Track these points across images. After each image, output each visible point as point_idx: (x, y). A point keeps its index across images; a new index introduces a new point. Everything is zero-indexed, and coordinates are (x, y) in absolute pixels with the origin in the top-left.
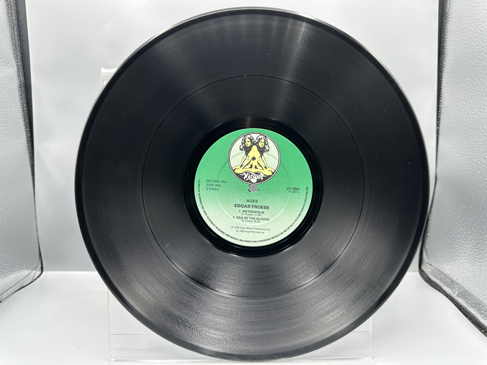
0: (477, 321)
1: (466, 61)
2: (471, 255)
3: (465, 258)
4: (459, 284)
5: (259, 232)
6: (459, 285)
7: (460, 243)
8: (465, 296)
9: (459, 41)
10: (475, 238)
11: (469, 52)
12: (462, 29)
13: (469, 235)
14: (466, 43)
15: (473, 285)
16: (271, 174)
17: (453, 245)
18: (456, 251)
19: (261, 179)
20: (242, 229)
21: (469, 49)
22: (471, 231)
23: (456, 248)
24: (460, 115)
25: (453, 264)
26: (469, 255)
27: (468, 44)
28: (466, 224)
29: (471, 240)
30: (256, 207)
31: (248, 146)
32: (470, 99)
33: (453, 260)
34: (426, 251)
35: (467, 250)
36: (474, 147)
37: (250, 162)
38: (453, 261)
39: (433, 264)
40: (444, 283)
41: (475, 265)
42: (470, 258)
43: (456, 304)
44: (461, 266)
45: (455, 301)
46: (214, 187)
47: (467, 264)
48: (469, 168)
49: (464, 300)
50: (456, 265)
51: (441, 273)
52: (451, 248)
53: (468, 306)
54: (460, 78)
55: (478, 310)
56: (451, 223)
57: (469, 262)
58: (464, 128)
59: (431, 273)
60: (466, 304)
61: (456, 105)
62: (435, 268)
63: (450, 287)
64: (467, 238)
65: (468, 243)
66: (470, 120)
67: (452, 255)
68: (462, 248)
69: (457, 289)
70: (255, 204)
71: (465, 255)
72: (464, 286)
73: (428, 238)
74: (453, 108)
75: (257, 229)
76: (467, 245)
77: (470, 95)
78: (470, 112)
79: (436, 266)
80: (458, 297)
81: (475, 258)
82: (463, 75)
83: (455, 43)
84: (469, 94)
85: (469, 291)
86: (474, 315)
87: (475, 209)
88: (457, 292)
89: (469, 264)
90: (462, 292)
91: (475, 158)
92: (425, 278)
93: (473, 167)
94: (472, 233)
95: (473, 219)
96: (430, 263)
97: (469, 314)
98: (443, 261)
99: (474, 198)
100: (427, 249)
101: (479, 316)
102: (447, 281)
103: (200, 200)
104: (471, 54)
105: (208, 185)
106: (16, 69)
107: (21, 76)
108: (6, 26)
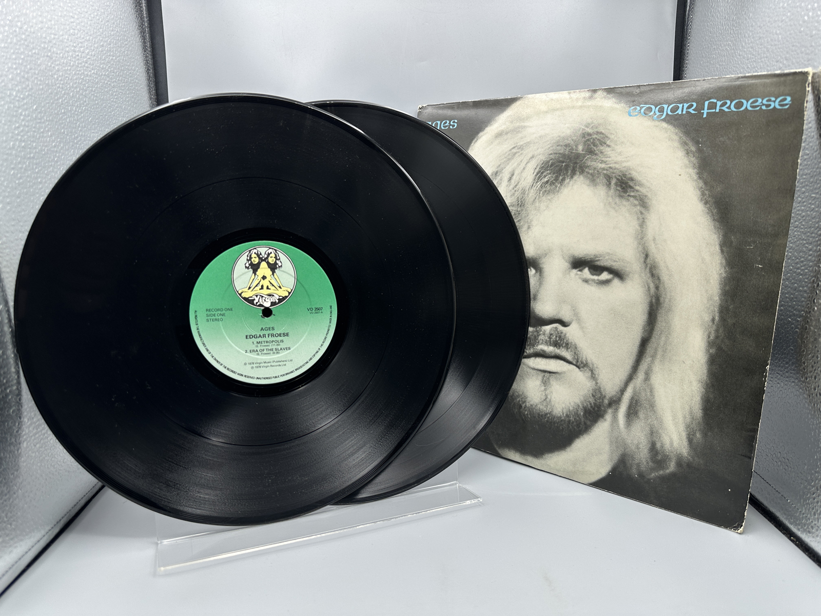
5: (280, 365)
16: (287, 294)
19: (276, 302)
20: (258, 365)
30: (272, 335)
31: (256, 263)
37: (260, 282)
46: (217, 317)
70: (271, 332)
75: (277, 362)
103: (200, 335)
105: (207, 315)
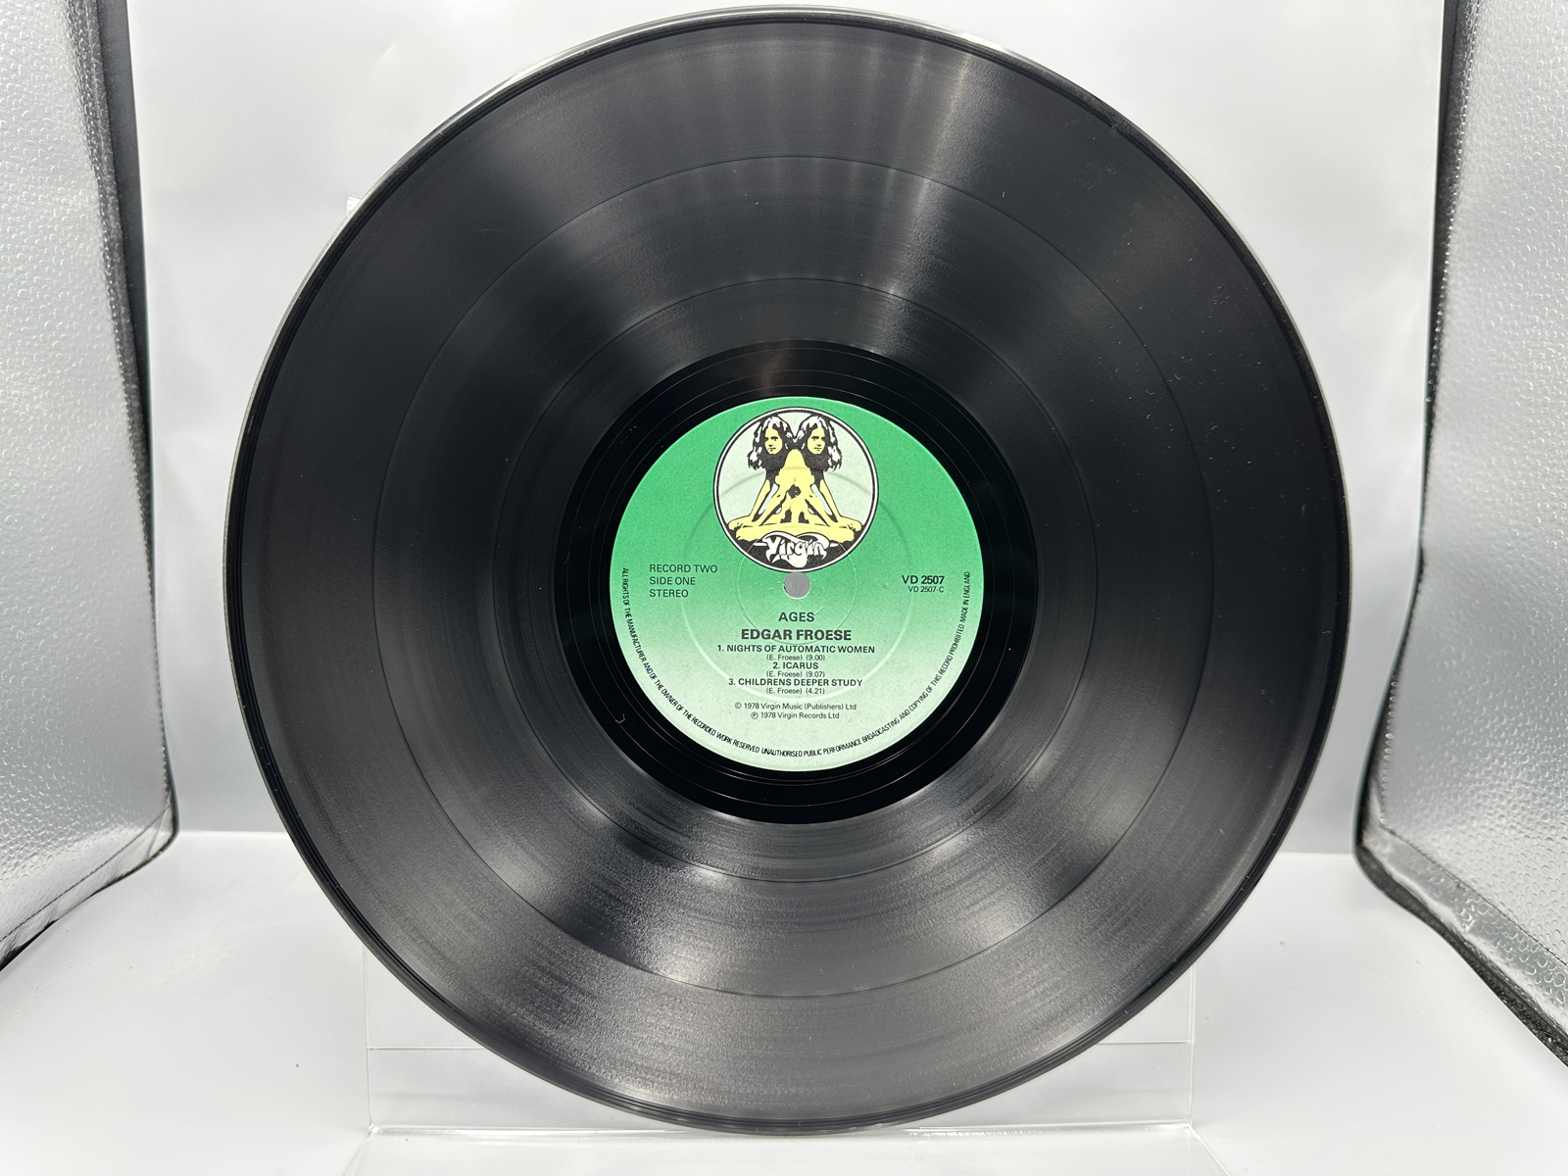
0: (1533, 1010)
1: (1524, 189)
2: (1522, 805)
3: (1501, 812)
4: (1479, 895)
6: (1481, 899)
7: (1488, 765)
8: (1496, 930)
9: (1503, 123)
10: (1534, 750)
11: (1536, 158)
12: (1514, 84)
13: (1515, 743)
14: (1526, 132)
15: (1523, 898)
17: (1466, 771)
18: (1472, 792)
21: (1535, 148)
22: (1525, 727)
23: (1475, 783)
24: (1500, 361)
25: (1463, 833)
26: (1515, 806)
27: (1533, 134)
28: (1509, 706)
29: (1524, 758)
32: (1535, 311)
33: (1464, 818)
34: (1380, 789)
35: (1507, 790)
36: (1542, 464)
38: (1463, 822)
39: (1398, 832)
40: (1434, 889)
41: (1533, 834)
42: (1519, 814)
43: (1467, 955)
44: (1487, 837)
45: (1465, 946)
47: (1506, 832)
48: (1522, 529)
49: (1495, 945)
50: (1474, 834)
51: (1424, 858)
52: (1457, 781)
53: (1507, 964)
54: (1503, 244)
55: (1536, 974)
56: (1460, 703)
57: (1512, 827)
58: (1512, 404)
59: (1393, 859)
60: (1499, 958)
61: (1489, 328)
62: (1407, 842)
63: (1451, 902)
64: (1510, 750)
65: (1513, 766)
66: (1533, 377)
67: (1462, 804)
68: (1492, 782)
69: (1473, 910)
71: (1503, 803)
72: (1496, 901)
73: (1387, 747)
74: (1478, 336)
76: (1509, 774)
77: (1535, 298)
78: (1534, 353)
79: (1411, 835)
80: (1477, 935)
81: (1532, 813)
82: (1515, 233)
83: (1492, 128)
84: (1530, 294)
85: (1511, 916)
86: (1523, 991)
87: (1537, 662)
88: (1474, 918)
89: (1513, 832)
90: (1488, 918)
91: (1545, 500)
92: (1374, 875)
93: (1536, 526)
94: (1526, 736)
95: (1529, 691)
96: (1390, 827)
97: (1510, 988)
98: (1433, 821)
99: (1535, 625)
100: (1384, 782)
101: (1540, 994)
102: (1443, 884)
104: (1543, 167)
106: (95, 195)
107: (111, 217)
108: (67, 57)
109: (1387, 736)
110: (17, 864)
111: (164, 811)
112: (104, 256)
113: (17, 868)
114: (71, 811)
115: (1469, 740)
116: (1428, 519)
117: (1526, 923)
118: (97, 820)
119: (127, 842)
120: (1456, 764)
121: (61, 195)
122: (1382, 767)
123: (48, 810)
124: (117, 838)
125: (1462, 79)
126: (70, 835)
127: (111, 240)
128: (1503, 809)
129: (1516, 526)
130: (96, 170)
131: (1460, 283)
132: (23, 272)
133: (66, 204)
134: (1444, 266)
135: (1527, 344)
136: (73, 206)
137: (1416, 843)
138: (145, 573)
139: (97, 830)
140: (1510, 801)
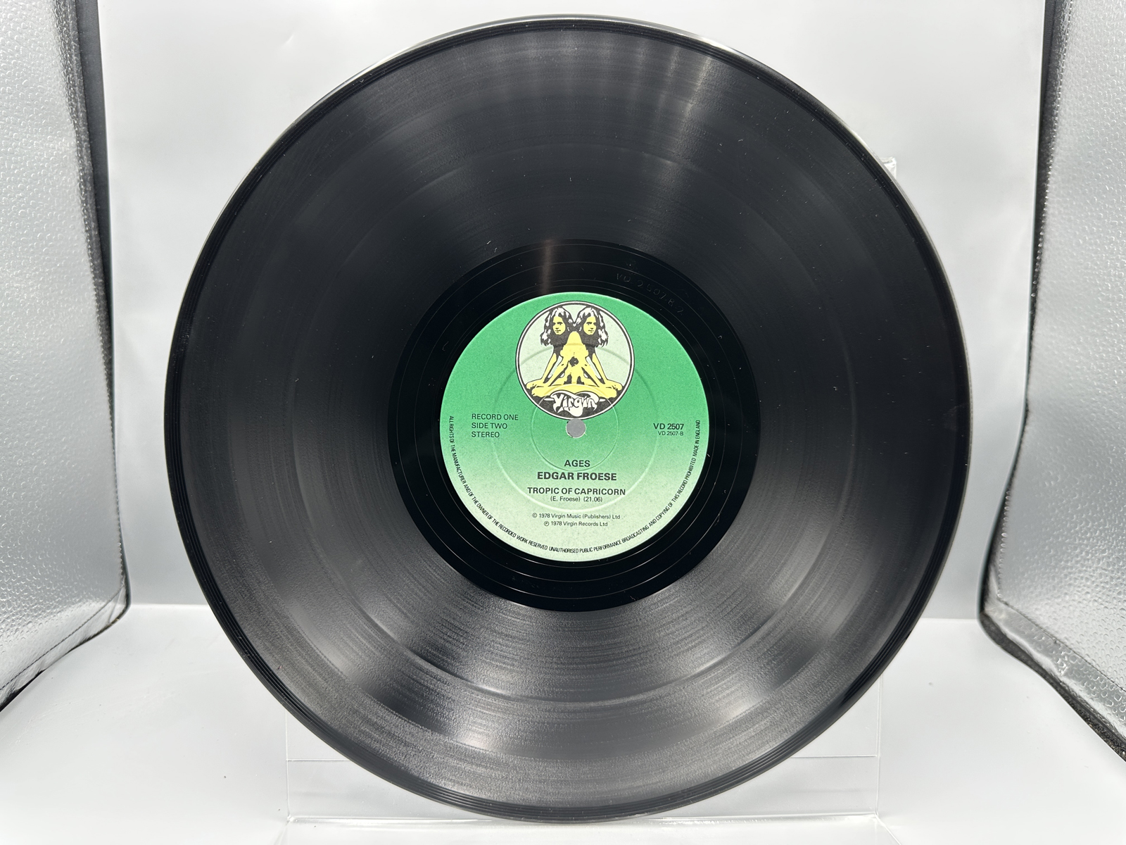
0: (1111, 731)
1: (1104, 146)
2: (1102, 585)
3: (1087, 590)
4: (1071, 649)
6: (1072, 652)
7: (1077, 556)
8: (1084, 675)
9: (1089, 99)
10: (1111, 546)
11: (1113, 125)
12: (1097, 72)
13: (1098, 540)
14: (1105, 105)
15: (1103, 651)
17: (1061, 561)
18: (1066, 576)
21: (1112, 117)
22: (1104, 530)
23: (1068, 568)
24: (1086, 268)
25: (1058, 604)
26: (1097, 585)
27: (1111, 107)
28: (1093, 514)
29: (1104, 551)
32: (1112, 233)
33: (1059, 594)
34: (997, 573)
35: (1092, 574)
36: (1118, 342)
38: (1059, 597)
39: (1011, 603)
40: (1038, 645)
41: (1110, 606)
42: (1100, 591)
43: (1063, 692)
44: (1076, 607)
45: (1061, 686)
48: (1103, 388)
49: (1083, 685)
50: (1067, 605)
51: (1030, 622)
52: (1055, 567)
53: (1092, 699)
54: (1088, 185)
55: (1114, 706)
56: (1057, 511)
57: (1095, 601)
58: (1095, 299)
59: (1007, 623)
60: (1086, 694)
61: (1078, 244)
62: (1017, 610)
63: (1050, 654)
64: (1093, 545)
65: (1096, 557)
66: (1111, 280)
67: (1058, 584)
68: (1080, 568)
69: (1066, 659)
71: (1088, 583)
72: (1083, 653)
73: (1002, 542)
74: (1070, 251)
76: (1093, 563)
77: (1112, 224)
78: (1111, 263)
79: (1020, 606)
80: (1069, 678)
81: (1110, 591)
82: (1098, 177)
83: (1081, 103)
84: (1109, 221)
85: (1094, 664)
86: (1104, 718)
87: (1114, 483)
88: (1067, 665)
89: (1096, 604)
90: (1077, 665)
91: (1120, 368)
92: (993, 634)
93: (1114, 387)
94: (1106, 535)
95: (1108, 504)
96: (1005, 600)
97: (1094, 716)
98: (1037, 596)
99: (1113, 456)
100: (1000, 568)
101: (1117, 720)
102: (1044, 641)
104: (1118, 130)
106: (74, 142)
107: (85, 157)
108: (55, 41)
109: (1003, 534)
110: (17, 630)
111: (120, 590)
112: (80, 186)
113: (17, 633)
114: (55, 590)
115: (1064, 538)
116: (1032, 380)
117: (1105, 670)
118: (74, 597)
119: (94, 613)
120: (1055, 555)
121: (50, 141)
122: (999, 557)
123: (39, 590)
124: (87, 610)
125: (1058, 67)
126: (54, 608)
127: (85, 174)
128: (1088, 587)
129: (1098, 386)
130: (74, 123)
131: (1057, 212)
132: (22, 197)
133: (53, 148)
134: (1045, 200)
135: (1106, 256)
136: (58, 149)
137: (1024, 611)
138: (108, 416)
139: (73, 604)
140: (1093, 582)
